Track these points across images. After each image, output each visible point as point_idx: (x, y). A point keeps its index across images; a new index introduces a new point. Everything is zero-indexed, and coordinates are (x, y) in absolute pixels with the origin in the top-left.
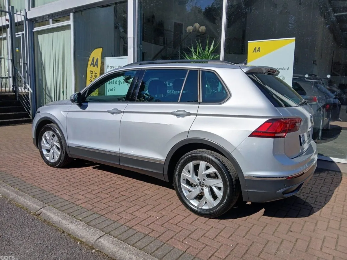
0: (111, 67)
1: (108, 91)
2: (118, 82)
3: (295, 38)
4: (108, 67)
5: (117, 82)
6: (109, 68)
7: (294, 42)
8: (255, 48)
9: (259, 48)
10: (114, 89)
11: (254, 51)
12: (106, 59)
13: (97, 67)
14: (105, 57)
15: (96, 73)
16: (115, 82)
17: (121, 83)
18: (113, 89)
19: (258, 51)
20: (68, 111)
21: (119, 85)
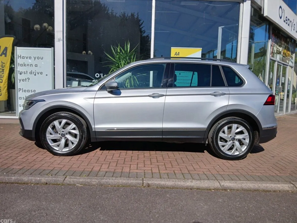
0: (24, 57)
1: (19, 81)
2: (34, 72)
3: (202, 48)
4: (19, 58)
5: (32, 72)
6: (21, 58)
7: (201, 51)
8: (176, 53)
9: (179, 53)
10: (28, 79)
11: (175, 54)
12: (16, 49)
13: (6, 56)
14: (16, 47)
15: (4, 63)
16: (28, 73)
17: (38, 74)
18: (26, 79)
19: (178, 54)
20: (95, 98)
21: (35, 75)
